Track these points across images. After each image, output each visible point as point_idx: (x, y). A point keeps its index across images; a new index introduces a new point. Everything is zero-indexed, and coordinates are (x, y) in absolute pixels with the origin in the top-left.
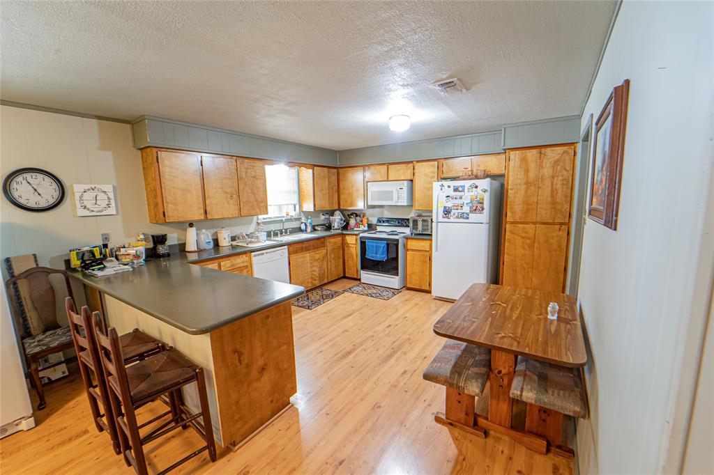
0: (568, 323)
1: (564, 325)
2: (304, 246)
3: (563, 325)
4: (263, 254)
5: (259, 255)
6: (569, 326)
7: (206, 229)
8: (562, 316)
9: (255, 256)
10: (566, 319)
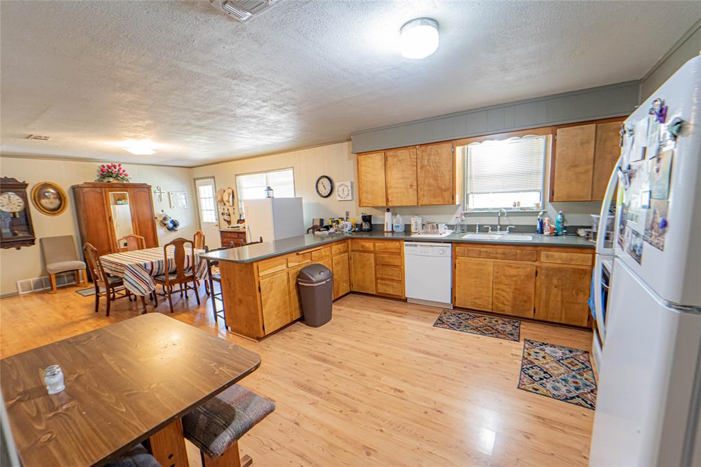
0: (25, 393)
1: (29, 388)
2: (483, 249)
3: (31, 384)
4: (416, 246)
5: (411, 245)
6: (21, 390)
7: (401, 215)
8: (40, 401)
9: (406, 245)
10: (29, 399)
